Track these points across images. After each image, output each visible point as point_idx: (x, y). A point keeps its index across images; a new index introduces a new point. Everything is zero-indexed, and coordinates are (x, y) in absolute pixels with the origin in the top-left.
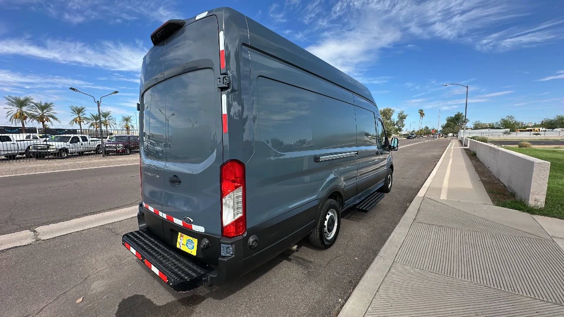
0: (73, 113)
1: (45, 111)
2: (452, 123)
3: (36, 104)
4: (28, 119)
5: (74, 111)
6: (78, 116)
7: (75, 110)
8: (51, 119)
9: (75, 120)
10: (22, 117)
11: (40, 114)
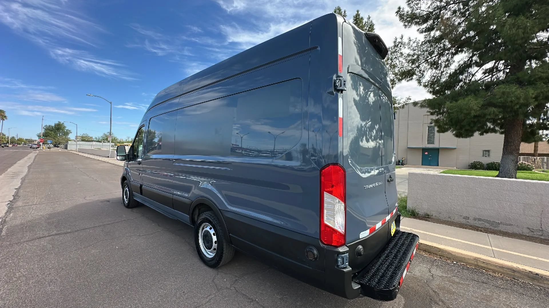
2: (52, 132)
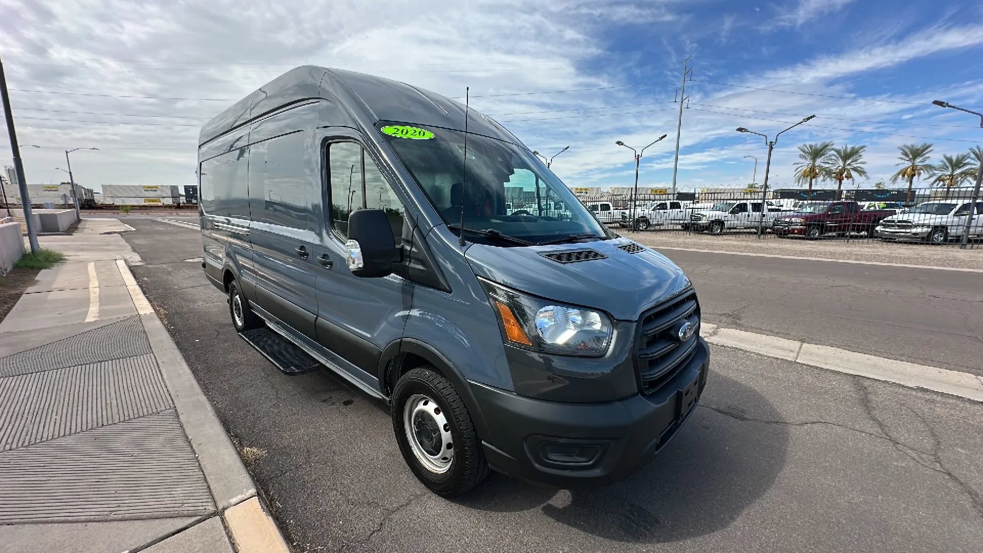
0: (902, 159)
1: (848, 162)
3: (838, 152)
4: (821, 178)
5: (906, 155)
6: (911, 164)
7: (909, 153)
8: (853, 173)
9: (903, 173)
10: (812, 174)
11: (840, 168)
